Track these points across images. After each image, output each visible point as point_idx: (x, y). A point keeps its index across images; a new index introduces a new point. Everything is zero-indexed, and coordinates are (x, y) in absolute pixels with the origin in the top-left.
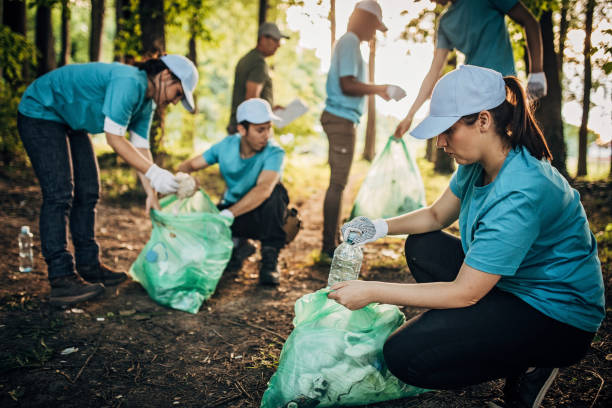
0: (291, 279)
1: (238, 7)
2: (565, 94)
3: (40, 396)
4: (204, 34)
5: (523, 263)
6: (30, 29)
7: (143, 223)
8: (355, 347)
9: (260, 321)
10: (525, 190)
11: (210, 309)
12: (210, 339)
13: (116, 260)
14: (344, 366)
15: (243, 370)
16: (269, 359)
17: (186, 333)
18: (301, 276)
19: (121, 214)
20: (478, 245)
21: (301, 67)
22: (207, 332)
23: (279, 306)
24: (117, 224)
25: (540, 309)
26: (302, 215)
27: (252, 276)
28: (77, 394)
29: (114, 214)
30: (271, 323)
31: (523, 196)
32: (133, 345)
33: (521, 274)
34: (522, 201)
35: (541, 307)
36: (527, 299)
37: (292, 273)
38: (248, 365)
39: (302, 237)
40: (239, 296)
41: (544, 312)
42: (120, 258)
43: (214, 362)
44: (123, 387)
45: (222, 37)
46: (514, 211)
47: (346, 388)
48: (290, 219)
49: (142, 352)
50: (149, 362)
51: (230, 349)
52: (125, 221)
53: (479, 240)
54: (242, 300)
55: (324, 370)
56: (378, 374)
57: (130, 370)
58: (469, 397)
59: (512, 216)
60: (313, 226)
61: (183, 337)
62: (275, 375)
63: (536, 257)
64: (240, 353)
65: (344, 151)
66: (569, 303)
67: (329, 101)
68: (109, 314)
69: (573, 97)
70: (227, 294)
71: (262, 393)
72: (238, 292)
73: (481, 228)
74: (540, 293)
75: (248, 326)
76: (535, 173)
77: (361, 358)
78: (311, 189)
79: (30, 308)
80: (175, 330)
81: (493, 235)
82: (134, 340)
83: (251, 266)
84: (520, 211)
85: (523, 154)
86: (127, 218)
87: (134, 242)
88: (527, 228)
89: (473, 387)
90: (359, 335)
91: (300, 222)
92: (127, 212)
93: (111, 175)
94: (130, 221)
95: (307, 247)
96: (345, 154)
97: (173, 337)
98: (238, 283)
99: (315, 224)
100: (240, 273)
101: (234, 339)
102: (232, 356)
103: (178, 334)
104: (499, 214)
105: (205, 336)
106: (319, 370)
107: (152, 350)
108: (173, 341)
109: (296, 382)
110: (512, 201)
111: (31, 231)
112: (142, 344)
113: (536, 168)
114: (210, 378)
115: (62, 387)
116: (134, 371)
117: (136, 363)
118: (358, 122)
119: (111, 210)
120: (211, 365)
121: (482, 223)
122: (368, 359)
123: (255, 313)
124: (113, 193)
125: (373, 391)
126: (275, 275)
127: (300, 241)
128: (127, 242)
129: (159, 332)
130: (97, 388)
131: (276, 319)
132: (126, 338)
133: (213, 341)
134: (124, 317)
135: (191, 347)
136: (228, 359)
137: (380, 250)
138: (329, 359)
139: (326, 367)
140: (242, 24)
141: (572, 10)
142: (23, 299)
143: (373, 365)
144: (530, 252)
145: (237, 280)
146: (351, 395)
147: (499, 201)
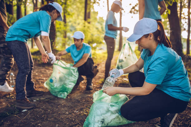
0: (94, 88)
1: (78, 4)
2: (182, 29)
3: (15, 124)
4: (67, 13)
5: (163, 80)
6: (15, 13)
7: (49, 71)
8: (113, 108)
9: (84, 101)
10: (163, 57)
11: (69, 97)
12: (68, 106)
13: (40, 83)
14: (109, 114)
15: (78, 116)
16: (87, 112)
17: (61, 105)
18: (98, 87)
19: (42, 69)
20: (149, 75)
21: (99, 22)
22: (67, 104)
23: (90, 96)
24: (41, 72)
25: (170, 95)
26: (99, 68)
27: (83, 87)
28: (26, 124)
29: (40, 69)
30: (88, 101)
31: (162, 59)
32: (44, 109)
33: (163, 84)
34: (161, 61)
35: (170, 94)
36: (165, 92)
37: (95, 86)
38: (80, 114)
39: (98, 75)
40: (78, 93)
41: (171, 95)
42: (41, 82)
43: (70, 113)
44: (41, 121)
45: (74, 14)
46: (159, 64)
47: (110, 121)
48: (94, 69)
49: (47, 111)
50: (49, 114)
51: (74, 110)
52: (43, 71)
53: (149, 73)
54: (79, 94)
55: (103, 115)
56: (120, 116)
57: (43, 116)
58: (150, 123)
59: (159, 66)
60: (102, 71)
61: (60, 106)
62: (88, 117)
63: (168, 78)
64: (78, 111)
65: (111, 47)
66: (179, 92)
67: (106, 32)
68: (37, 99)
69: (185, 29)
70: (74, 93)
71: (83, 123)
72: (78, 92)
73: (149, 70)
74: (169, 89)
75: (80, 102)
76: (165, 52)
77: (114, 111)
78: (102, 60)
79: (13, 98)
80: (58, 104)
81: (153, 71)
82: (45, 107)
83: (82, 84)
84: (161, 64)
85: (162, 46)
86: (44, 70)
87: (46, 77)
88: (164, 69)
89: (151, 120)
90: (114, 104)
91: (98, 70)
92: (44, 68)
93: (39, 57)
94: (45, 71)
95: (100, 78)
96: (112, 49)
97: (57, 106)
98: (78, 89)
99: (103, 70)
100: (79, 86)
101: (76, 106)
102: (75, 111)
103: (59, 105)
104: (155, 65)
105: (67, 105)
106: (101, 115)
107: (50, 110)
108: (57, 107)
109: (94, 119)
110: (159, 61)
111: (14, 74)
112: (47, 108)
113: (166, 50)
114: (68, 118)
115: (22, 122)
116: (44, 117)
117: (45, 114)
118: (116, 38)
119: (39, 68)
120: (68, 114)
121: (149, 68)
122: (117, 111)
123: (83, 98)
124: (40, 63)
125: (118, 122)
126: (91, 87)
127: (98, 76)
128: (44, 77)
129: (52, 105)
130: (32, 122)
131: (89, 100)
132: (42, 106)
133: (69, 107)
134: (42, 100)
135: (62, 109)
136: (74, 112)
137: (123, 78)
138: (104, 112)
139: (103, 114)
140: (80, 10)
141: (184, 2)
142: (11, 95)
143: (118, 114)
144: (165, 77)
145: (77, 88)
146: (111, 123)
147: (154, 61)
